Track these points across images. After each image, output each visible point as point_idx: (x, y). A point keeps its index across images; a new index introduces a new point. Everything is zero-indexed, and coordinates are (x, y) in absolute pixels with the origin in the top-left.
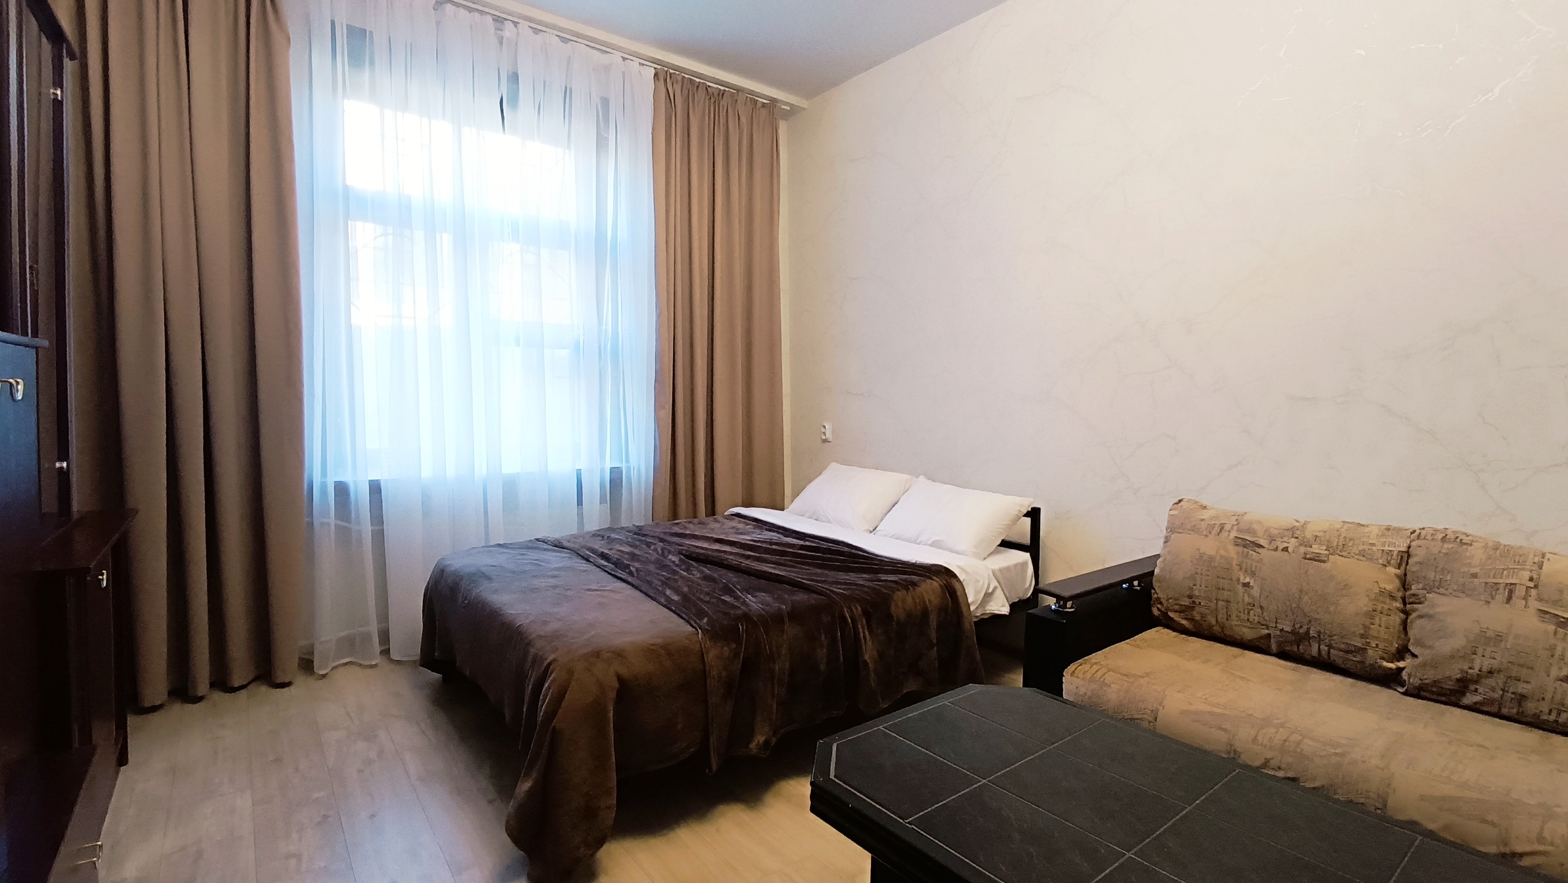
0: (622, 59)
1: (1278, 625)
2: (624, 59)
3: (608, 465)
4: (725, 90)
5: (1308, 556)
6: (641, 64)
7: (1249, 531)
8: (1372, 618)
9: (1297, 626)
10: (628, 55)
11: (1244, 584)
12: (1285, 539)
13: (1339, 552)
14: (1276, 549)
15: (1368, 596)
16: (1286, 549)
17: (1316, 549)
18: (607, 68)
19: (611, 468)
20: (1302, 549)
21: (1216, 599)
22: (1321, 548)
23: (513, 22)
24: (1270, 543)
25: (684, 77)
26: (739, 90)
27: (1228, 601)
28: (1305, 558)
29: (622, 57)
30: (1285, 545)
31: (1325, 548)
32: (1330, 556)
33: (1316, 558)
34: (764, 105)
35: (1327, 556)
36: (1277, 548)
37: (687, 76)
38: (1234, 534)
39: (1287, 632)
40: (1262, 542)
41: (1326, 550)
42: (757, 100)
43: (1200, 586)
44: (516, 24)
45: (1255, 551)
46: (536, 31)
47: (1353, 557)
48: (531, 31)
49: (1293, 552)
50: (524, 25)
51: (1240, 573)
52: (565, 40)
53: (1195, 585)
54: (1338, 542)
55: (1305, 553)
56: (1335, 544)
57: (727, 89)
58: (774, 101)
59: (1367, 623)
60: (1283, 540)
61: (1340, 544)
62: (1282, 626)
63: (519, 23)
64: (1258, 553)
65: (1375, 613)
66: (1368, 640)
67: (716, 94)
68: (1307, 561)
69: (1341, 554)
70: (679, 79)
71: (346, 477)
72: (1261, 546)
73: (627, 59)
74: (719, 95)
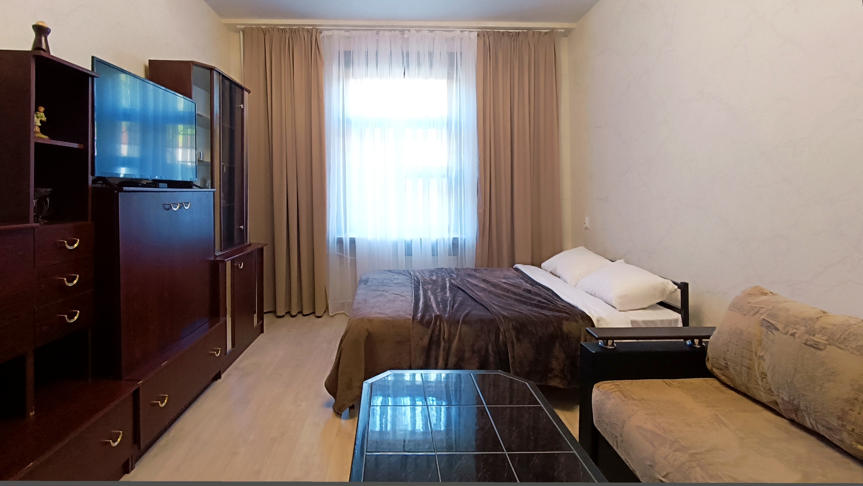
0: (460, 32)
1: (780, 394)
2: (462, 31)
3: (453, 236)
4: (519, 32)
5: (809, 343)
6: (470, 31)
7: (774, 316)
8: (853, 404)
9: (792, 398)
10: (463, 30)
11: (760, 356)
12: (797, 326)
13: (837, 344)
14: (786, 333)
15: (852, 385)
16: (793, 335)
17: (817, 338)
18: (453, 39)
19: (453, 238)
20: (806, 336)
21: (741, 364)
22: (823, 338)
23: (407, 30)
24: (785, 328)
25: (495, 31)
26: (529, 29)
27: (748, 368)
28: (806, 344)
29: (460, 31)
30: (795, 331)
31: (825, 338)
32: (828, 345)
33: (815, 346)
34: (546, 33)
35: (825, 345)
36: (788, 332)
37: (496, 30)
38: (763, 317)
39: (785, 401)
40: (779, 326)
41: (826, 340)
42: (541, 32)
43: (731, 352)
44: (409, 31)
45: (772, 332)
46: (418, 31)
47: (849, 350)
48: (415, 32)
49: (798, 337)
50: (413, 31)
51: (759, 347)
52: (431, 31)
53: (728, 351)
54: (841, 335)
55: (807, 340)
56: (837, 336)
57: (521, 31)
58: (553, 29)
59: (847, 408)
60: (795, 327)
61: (843, 336)
62: (783, 396)
63: (410, 30)
64: (773, 334)
65: (856, 401)
66: (844, 423)
67: (514, 35)
68: (806, 347)
69: (839, 345)
70: (492, 33)
71: (343, 236)
72: (777, 329)
73: (463, 31)
74: (516, 35)
